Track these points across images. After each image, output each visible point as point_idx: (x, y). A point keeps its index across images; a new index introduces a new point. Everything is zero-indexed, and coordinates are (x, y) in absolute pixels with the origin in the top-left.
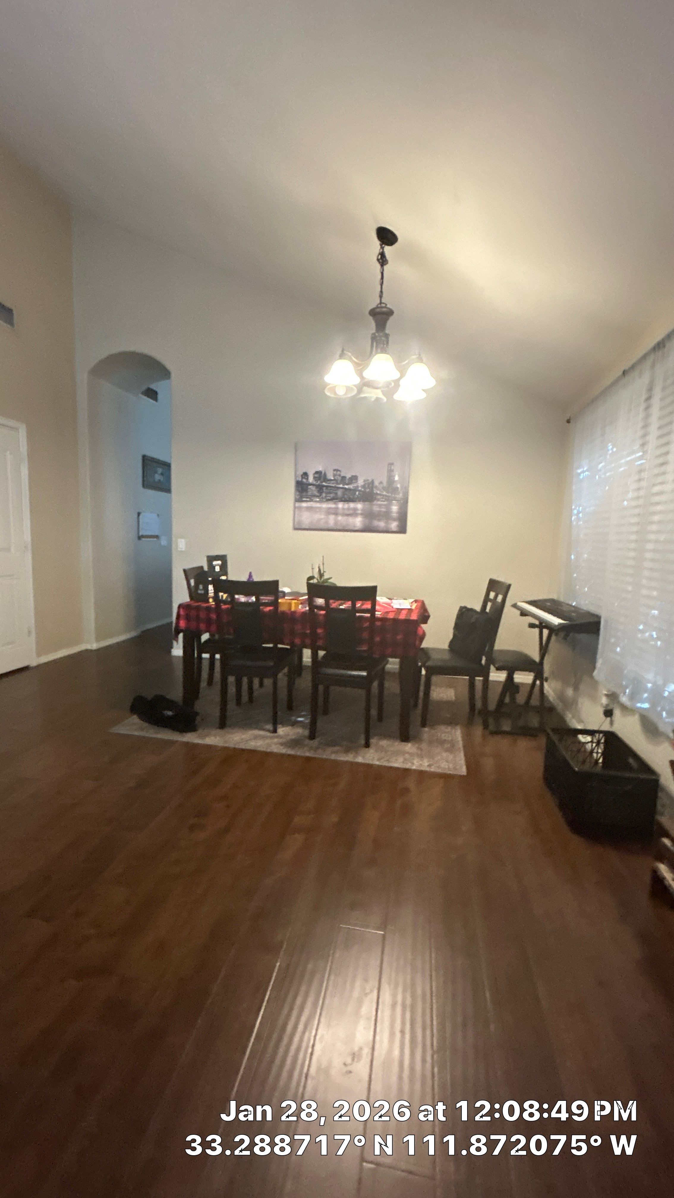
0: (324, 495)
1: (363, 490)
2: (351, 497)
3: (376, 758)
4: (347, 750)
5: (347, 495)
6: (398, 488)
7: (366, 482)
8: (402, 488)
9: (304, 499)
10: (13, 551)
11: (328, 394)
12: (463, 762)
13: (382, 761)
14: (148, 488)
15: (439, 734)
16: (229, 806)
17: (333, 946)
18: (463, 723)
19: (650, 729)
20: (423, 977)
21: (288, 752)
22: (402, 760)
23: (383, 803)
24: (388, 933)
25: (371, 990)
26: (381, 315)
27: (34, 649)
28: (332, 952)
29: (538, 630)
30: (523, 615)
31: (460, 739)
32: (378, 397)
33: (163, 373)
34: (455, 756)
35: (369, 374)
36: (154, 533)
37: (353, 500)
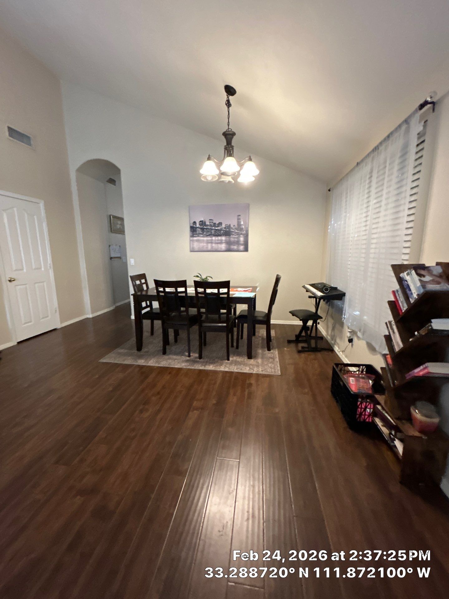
0: (205, 233)
3: (235, 368)
5: (217, 232)
6: (243, 228)
7: (227, 226)
8: (245, 227)
9: (195, 236)
10: (43, 269)
11: (203, 180)
12: (279, 368)
13: (238, 370)
14: (114, 232)
15: (267, 354)
16: (160, 398)
17: (213, 469)
18: (279, 348)
19: (371, 348)
20: (259, 482)
21: (191, 368)
22: (248, 368)
23: (239, 393)
24: (240, 461)
25: (232, 491)
26: (229, 136)
27: (59, 319)
28: (213, 472)
29: (315, 299)
30: (307, 291)
31: (277, 356)
32: (230, 180)
33: (117, 171)
34: (275, 365)
35: (223, 168)
36: (119, 256)
37: (220, 235)
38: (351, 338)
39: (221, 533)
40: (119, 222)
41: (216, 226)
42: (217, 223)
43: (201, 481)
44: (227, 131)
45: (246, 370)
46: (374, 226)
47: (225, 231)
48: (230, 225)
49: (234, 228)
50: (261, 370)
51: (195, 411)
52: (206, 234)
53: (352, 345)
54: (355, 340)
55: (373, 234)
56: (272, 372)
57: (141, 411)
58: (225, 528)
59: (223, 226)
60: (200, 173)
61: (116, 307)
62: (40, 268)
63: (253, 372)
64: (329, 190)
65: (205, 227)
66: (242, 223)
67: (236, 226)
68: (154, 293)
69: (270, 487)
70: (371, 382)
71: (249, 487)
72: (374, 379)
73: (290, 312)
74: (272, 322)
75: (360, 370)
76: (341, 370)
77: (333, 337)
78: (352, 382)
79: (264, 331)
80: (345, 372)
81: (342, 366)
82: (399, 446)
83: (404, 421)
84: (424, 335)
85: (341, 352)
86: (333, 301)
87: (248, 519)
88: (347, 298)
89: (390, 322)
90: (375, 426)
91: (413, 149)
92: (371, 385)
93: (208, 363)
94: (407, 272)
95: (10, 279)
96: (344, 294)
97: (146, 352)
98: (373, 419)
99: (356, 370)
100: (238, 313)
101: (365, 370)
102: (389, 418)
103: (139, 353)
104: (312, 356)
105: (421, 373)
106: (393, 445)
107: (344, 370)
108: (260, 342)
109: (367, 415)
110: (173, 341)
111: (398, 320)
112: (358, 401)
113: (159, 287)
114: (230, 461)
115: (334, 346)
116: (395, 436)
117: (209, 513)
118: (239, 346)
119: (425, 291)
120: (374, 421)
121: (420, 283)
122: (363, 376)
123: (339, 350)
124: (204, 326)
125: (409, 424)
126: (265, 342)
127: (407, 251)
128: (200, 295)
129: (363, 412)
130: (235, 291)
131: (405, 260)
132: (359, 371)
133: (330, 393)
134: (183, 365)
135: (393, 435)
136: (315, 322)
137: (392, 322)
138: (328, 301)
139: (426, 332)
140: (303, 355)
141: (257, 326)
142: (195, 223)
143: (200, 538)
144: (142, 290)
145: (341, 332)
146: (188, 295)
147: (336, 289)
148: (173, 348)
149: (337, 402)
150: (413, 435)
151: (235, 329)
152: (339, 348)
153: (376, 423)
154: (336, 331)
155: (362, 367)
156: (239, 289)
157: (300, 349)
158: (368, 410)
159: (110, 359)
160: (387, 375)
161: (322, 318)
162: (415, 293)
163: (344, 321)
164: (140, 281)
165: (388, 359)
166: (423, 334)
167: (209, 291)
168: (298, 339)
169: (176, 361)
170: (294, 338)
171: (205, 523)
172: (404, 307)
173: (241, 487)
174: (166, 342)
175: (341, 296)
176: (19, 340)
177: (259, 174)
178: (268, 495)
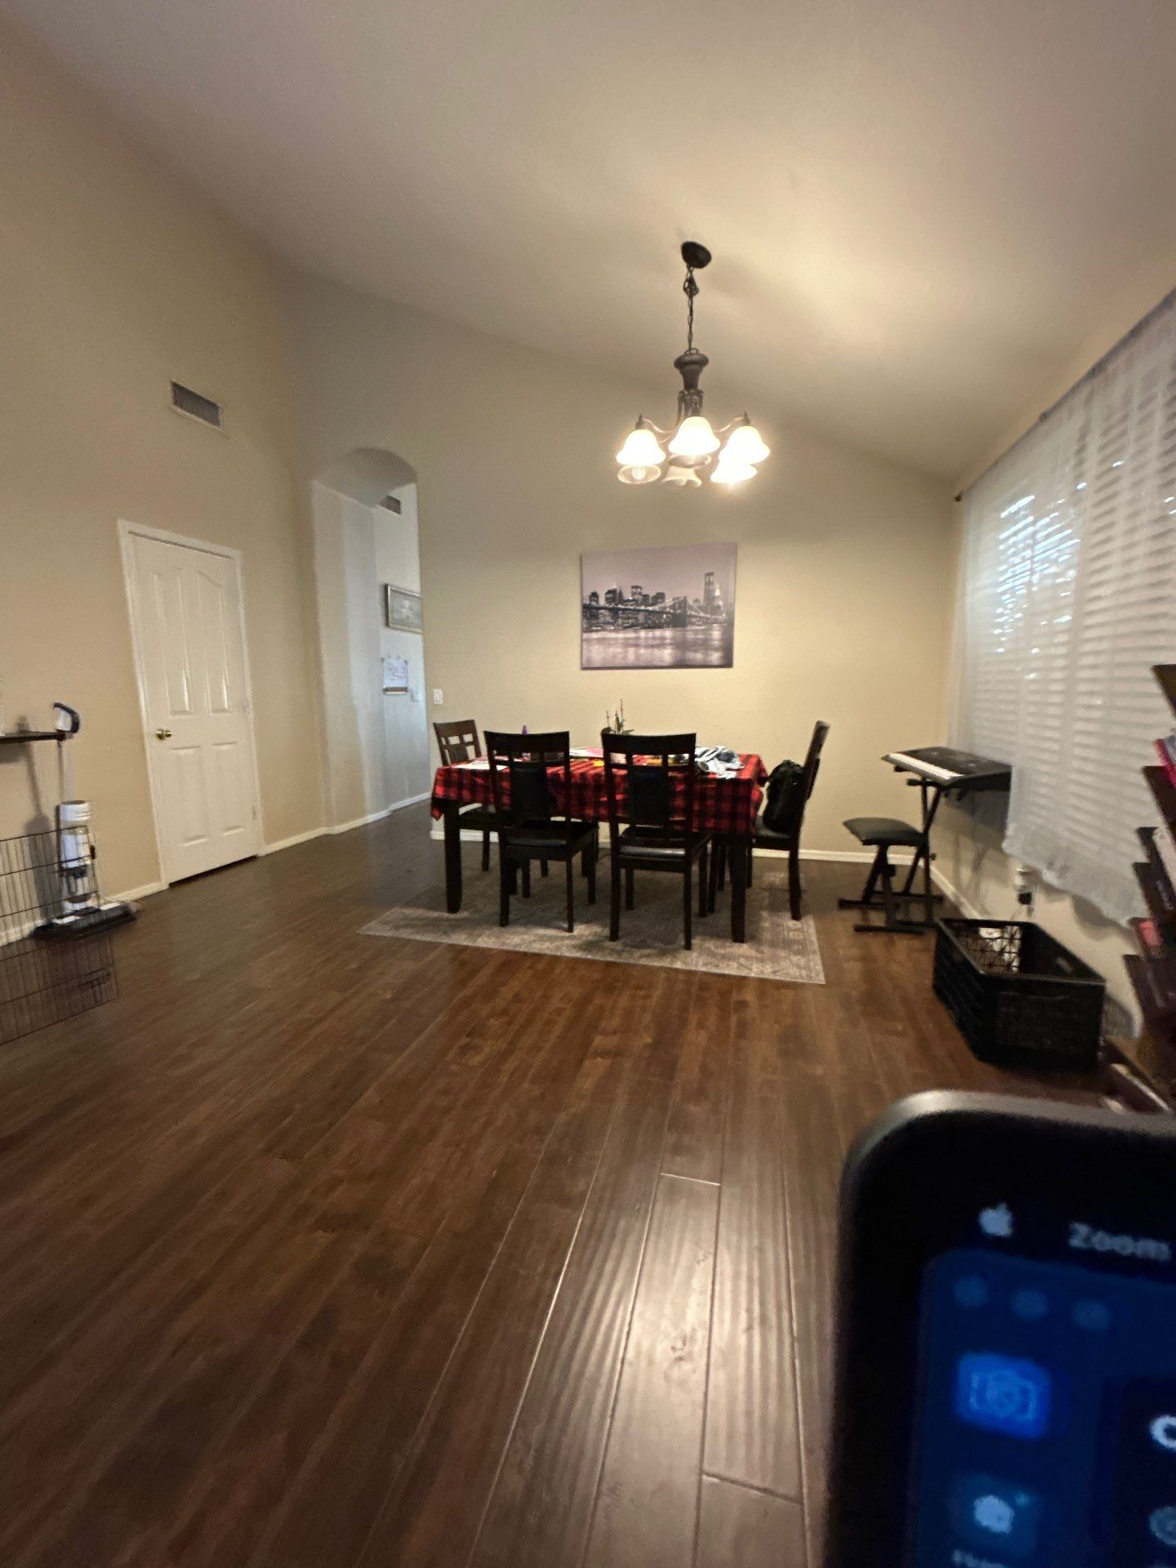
0: (620, 621)
1: (672, 611)
2: (657, 621)
3: (701, 963)
4: (663, 954)
5: (650, 619)
6: (720, 606)
7: (676, 601)
8: (725, 605)
9: (594, 628)
11: (622, 478)
12: (819, 967)
13: (709, 966)
14: (393, 627)
15: (786, 932)
16: (510, 1023)
17: (652, 1200)
18: (818, 915)
20: (775, 1242)
22: (736, 965)
23: (712, 1020)
24: (724, 1188)
25: (705, 1256)
26: (690, 367)
27: (261, 835)
28: (651, 1206)
29: (918, 789)
30: (901, 770)
31: (814, 938)
32: (689, 478)
33: (408, 476)
34: (809, 960)
35: (677, 447)
36: (402, 684)
37: (659, 626)
38: (1025, 891)
39: (679, 1354)
40: (407, 603)
41: (651, 601)
42: (652, 594)
43: (622, 1224)
44: (686, 355)
45: (731, 969)
47: (674, 615)
48: (685, 601)
49: (695, 605)
50: (770, 970)
51: (599, 1060)
52: (623, 623)
53: (1030, 911)
54: (1039, 898)
56: (801, 975)
57: (465, 1050)
58: (688, 1344)
59: (669, 602)
60: (616, 462)
63: (749, 975)
64: (958, 499)
65: (620, 606)
66: (717, 593)
67: (702, 602)
69: (806, 1258)
71: (749, 1250)
73: (846, 824)
74: (804, 852)
79: (775, 877)
87: (749, 1328)
95: (160, 733)
96: (1008, 776)
103: (454, 918)
114: (695, 1184)
118: (708, 912)
124: (625, 854)
126: (786, 897)
128: (616, 772)
136: (923, 854)
142: (594, 595)
143: (623, 1358)
159: (379, 928)
163: (1009, 848)
164: (462, 739)
165: (1145, 931)
168: (866, 900)
170: (856, 894)
173: (728, 1246)
175: (1001, 778)
176: (173, 880)
177: (766, 460)
178: (803, 1276)
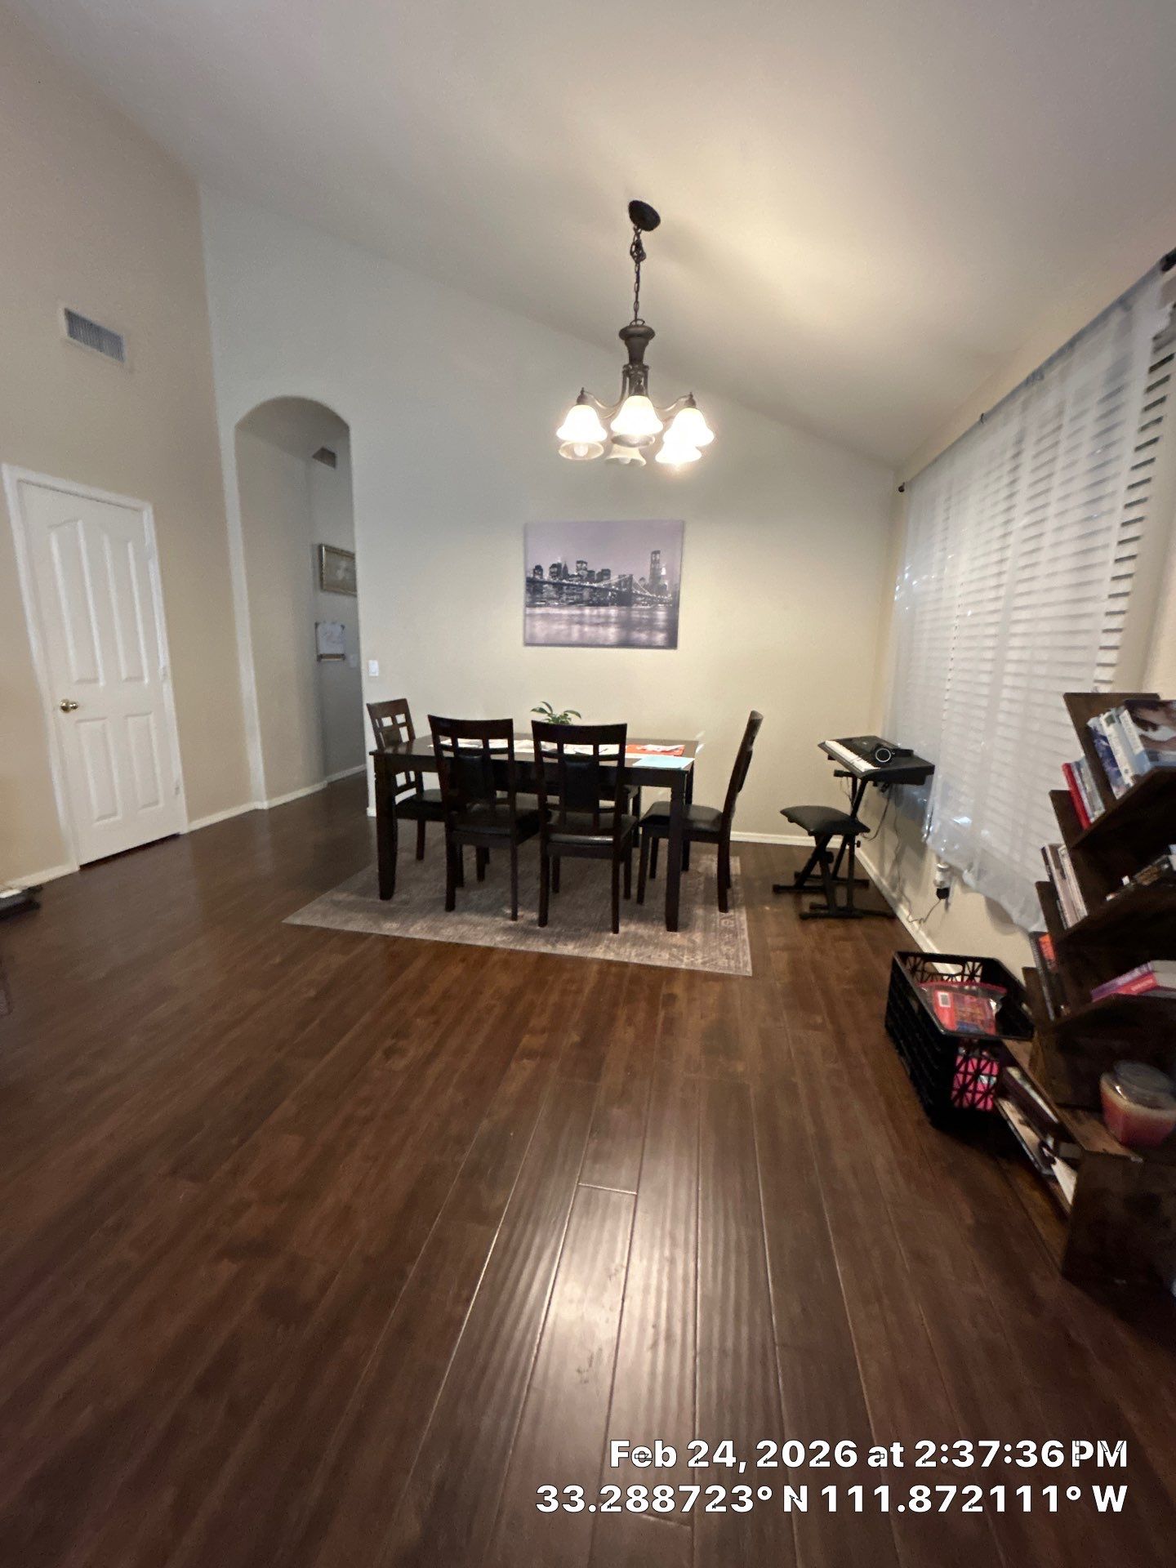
0: (564, 597)
1: (617, 589)
2: (602, 599)
3: (634, 954)
5: (595, 596)
6: (666, 586)
7: (621, 579)
8: (670, 583)
9: (538, 603)
10: (146, 681)
11: (564, 455)
12: (748, 958)
13: (641, 958)
14: (325, 590)
15: (718, 920)
16: (437, 1023)
17: (569, 1212)
18: (749, 905)
19: (999, 915)
20: (686, 1252)
21: (518, 948)
22: (667, 956)
23: (641, 1016)
24: (641, 1194)
25: (617, 1270)
26: (636, 338)
27: (184, 811)
28: (567, 1220)
29: (850, 779)
30: (830, 758)
31: (745, 926)
32: (634, 458)
33: (340, 427)
34: (738, 950)
35: (619, 426)
36: (339, 651)
37: (605, 604)
38: (945, 886)
39: (585, 1375)
40: (344, 564)
41: (596, 578)
42: (598, 570)
43: (537, 1240)
44: (631, 326)
45: (661, 959)
46: (1022, 588)
47: (619, 593)
48: (631, 578)
49: (641, 584)
50: (700, 961)
51: (525, 1061)
52: (567, 599)
53: (947, 905)
54: (956, 890)
55: (1016, 609)
56: (729, 967)
57: (389, 1053)
58: (594, 1364)
59: (614, 579)
60: (557, 437)
61: (329, 784)
62: (140, 678)
63: (680, 967)
64: (901, 490)
65: (564, 581)
66: (664, 572)
67: (648, 581)
68: (428, 749)
69: (715, 1266)
70: (993, 1004)
71: (660, 1261)
72: (1002, 997)
73: (784, 812)
74: (737, 836)
75: (967, 972)
76: (914, 970)
77: (897, 883)
78: (943, 1003)
79: (712, 860)
80: (926, 975)
81: (918, 959)
82: (1066, 1180)
83: (1080, 1113)
84: (1145, 886)
85: (915, 923)
86: (900, 786)
87: (655, 1345)
88: (938, 778)
89: (1054, 849)
90: (1003, 1122)
91: (1139, 378)
92: (994, 1013)
93: (562, 937)
94: (1107, 714)
95: (64, 704)
96: (930, 770)
97: (406, 903)
98: (996, 1104)
99: (953, 973)
100: (644, 809)
101: (979, 973)
102: (1040, 1102)
103: (386, 905)
104: (838, 929)
105: (1136, 989)
106: (1050, 1176)
107: (923, 971)
108: (702, 887)
109: (980, 1092)
110: (475, 875)
111: (1075, 842)
112: (957, 1054)
113: (441, 735)
114: (613, 1194)
115: (897, 906)
116: (1056, 1151)
117: (555, 1323)
118: (646, 898)
119: (1157, 767)
120: (999, 1108)
121: (1144, 746)
122: (974, 988)
123: (911, 918)
124: (556, 842)
125: (1095, 1123)
126: (715, 887)
127: (1111, 657)
128: (546, 760)
129: (971, 1081)
130: (638, 752)
131: (1102, 680)
132: (962, 974)
133: (884, 1030)
134: (499, 941)
135: (1049, 1149)
136: (849, 840)
137: (1059, 850)
138: (886, 787)
139: (1155, 878)
140: (814, 926)
141: (694, 845)
142: (538, 569)
143: (529, 1386)
144: (399, 741)
145: (918, 868)
146: (517, 758)
147: (908, 753)
148: (474, 895)
149: (901, 1053)
150: (1104, 1150)
151: (636, 852)
152: (911, 912)
153: (1004, 1116)
154: (904, 863)
155: (970, 964)
156: (650, 747)
157: (806, 909)
158: (984, 1079)
159: (311, 916)
160: (1042, 989)
161: (867, 830)
162: (1126, 772)
163: (929, 841)
164: (394, 720)
165: (1043, 946)
166: (1146, 883)
167: (570, 749)
168: (801, 884)
169: (479, 928)
170: (791, 882)
171: (544, 1347)
172: (1095, 809)
173: (641, 1260)
174: (455, 878)
175: (922, 773)
176: (85, 861)
177: (710, 444)
178: (710, 1285)
